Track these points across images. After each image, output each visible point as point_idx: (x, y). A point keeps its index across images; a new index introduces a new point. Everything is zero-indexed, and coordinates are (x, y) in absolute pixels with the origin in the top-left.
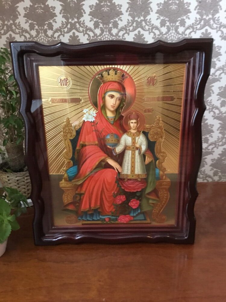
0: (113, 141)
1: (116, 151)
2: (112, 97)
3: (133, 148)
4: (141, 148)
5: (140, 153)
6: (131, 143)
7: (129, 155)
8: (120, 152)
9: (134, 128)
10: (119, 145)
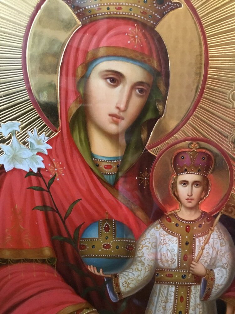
0: (112, 250)
1: (121, 284)
2: (113, 80)
3: (184, 277)
4: (213, 279)
5: (205, 296)
6: (176, 258)
7: (166, 302)
8: (133, 289)
9: (190, 205)
10: (131, 264)
